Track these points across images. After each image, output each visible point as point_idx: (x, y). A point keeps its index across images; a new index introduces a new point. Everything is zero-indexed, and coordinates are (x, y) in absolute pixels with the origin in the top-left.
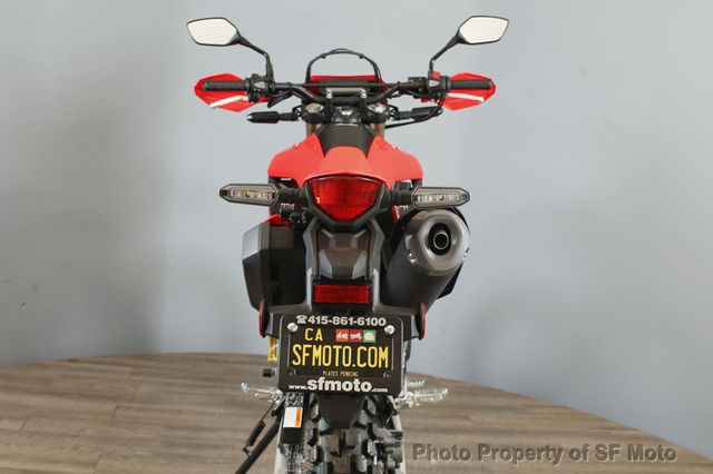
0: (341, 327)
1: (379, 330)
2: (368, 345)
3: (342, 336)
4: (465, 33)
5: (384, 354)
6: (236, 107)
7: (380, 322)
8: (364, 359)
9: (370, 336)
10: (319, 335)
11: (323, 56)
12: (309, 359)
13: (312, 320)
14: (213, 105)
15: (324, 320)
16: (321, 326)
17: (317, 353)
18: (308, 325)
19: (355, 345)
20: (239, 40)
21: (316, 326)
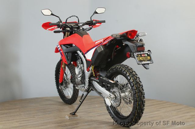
0: (142, 54)
1: (147, 54)
2: (147, 56)
3: (143, 55)
4: (97, 11)
5: (149, 57)
6: (52, 30)
7: (147, 53)
8: (147, 59)
9: (146, 55)
10: (140, 56)
11: (70, 17)
12: (140, 59)
13: (138, 53)
14: (47, 29)
15: (140, 53)
16: (140, 54)
17: (140, 58)
18: (138, 54)
19: (145, 56)
20: (52, 14)
21: (139, 54)
